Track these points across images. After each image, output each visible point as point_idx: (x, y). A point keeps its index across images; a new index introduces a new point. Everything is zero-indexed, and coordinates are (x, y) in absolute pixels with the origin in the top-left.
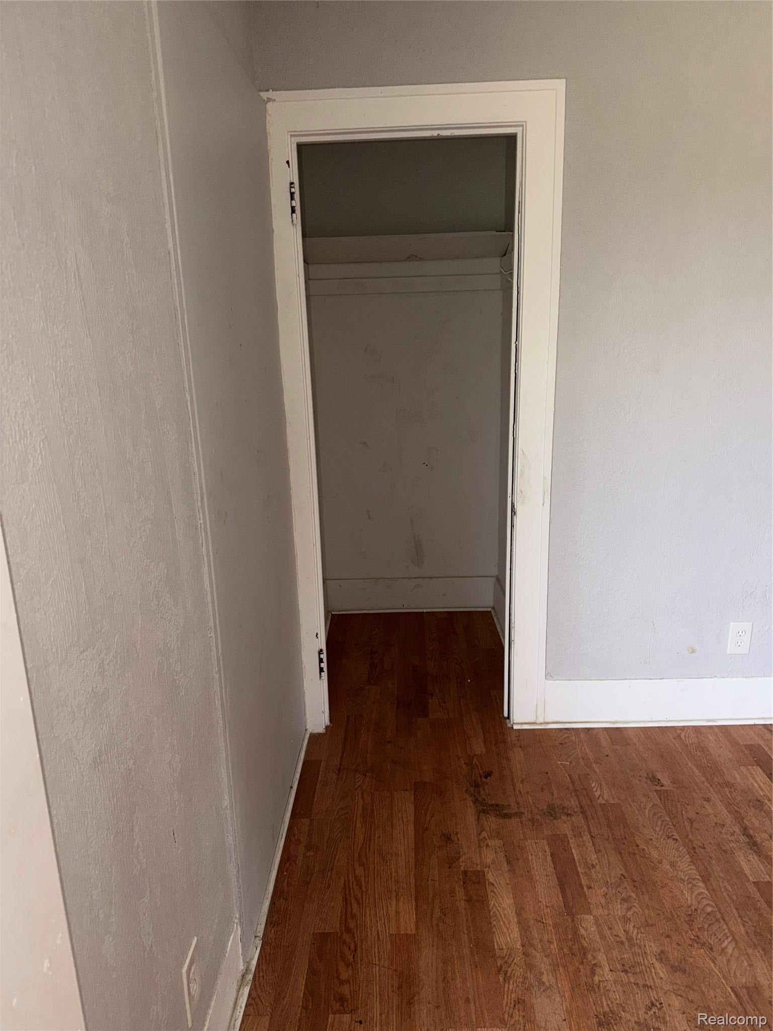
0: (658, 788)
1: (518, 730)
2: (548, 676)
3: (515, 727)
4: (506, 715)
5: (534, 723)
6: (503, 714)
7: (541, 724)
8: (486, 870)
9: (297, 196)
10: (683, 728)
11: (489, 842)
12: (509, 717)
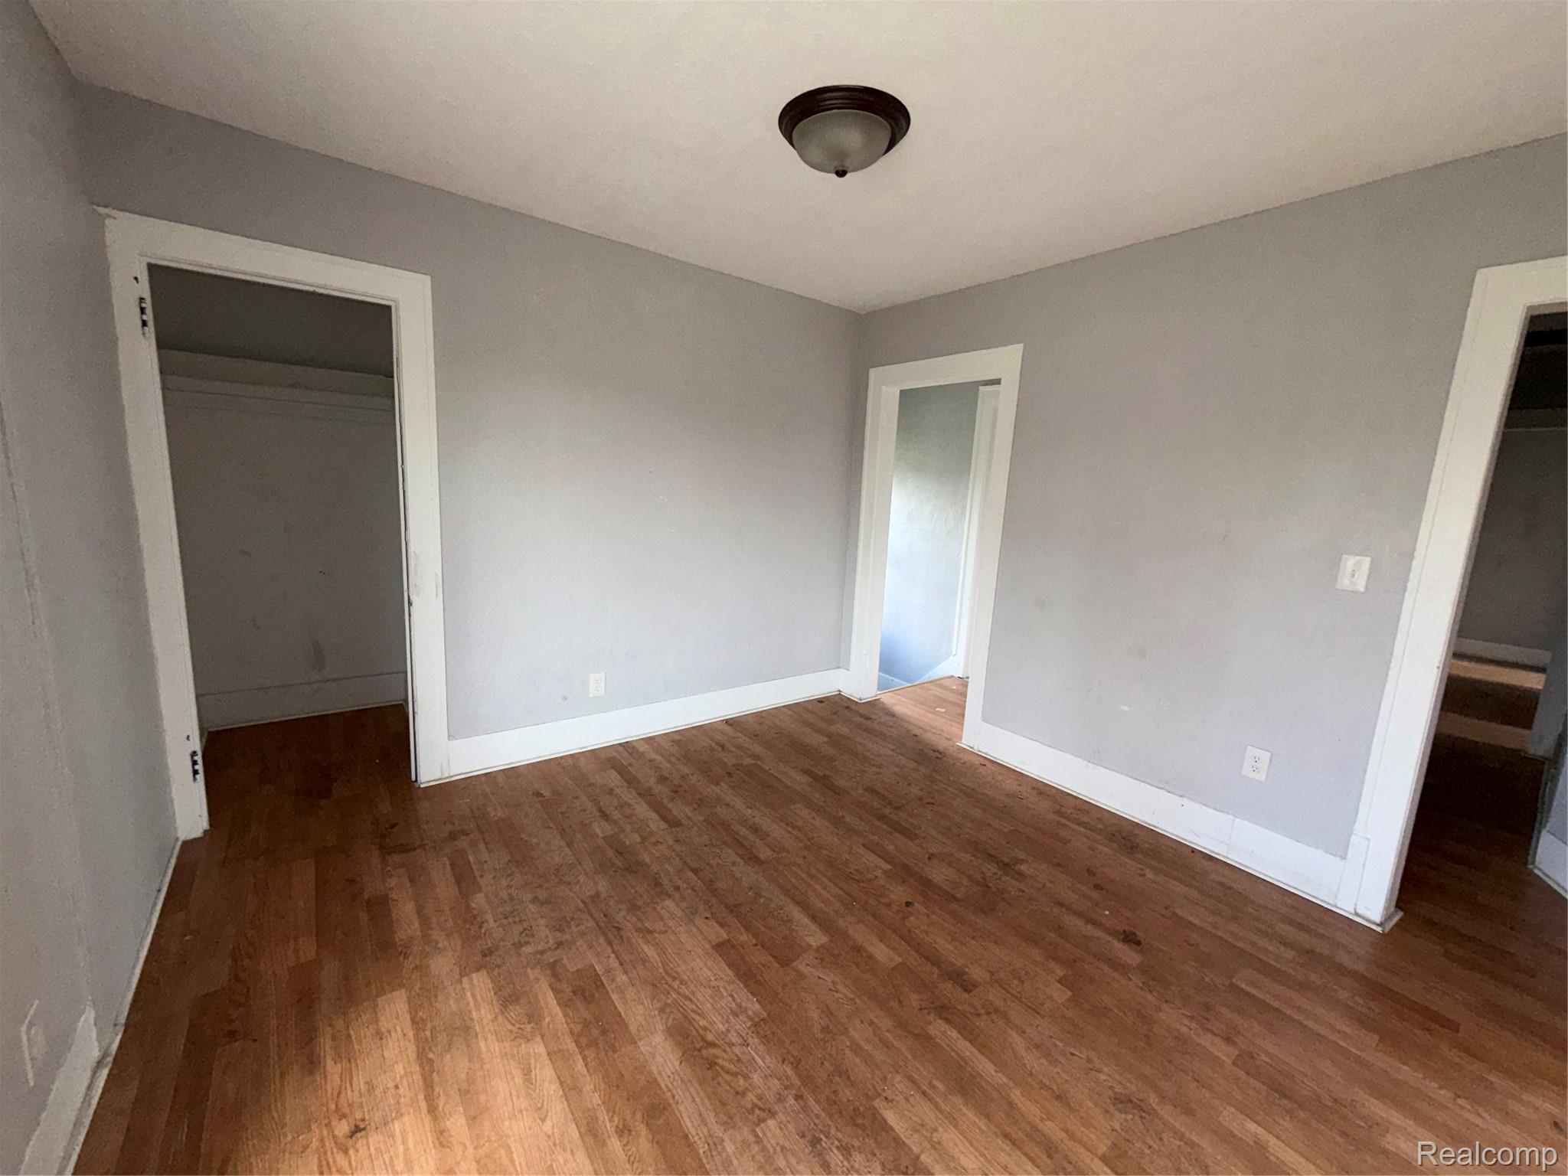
0: (541, 799)
1: (425, 788)
2: (451, 737)
3: (422, 786)
4: (413, 778)
5: (440, 779)
6: (411, 778)
7: (447, 778)
8: (389, 892)
9: (149, 311)
10: (561, 758)
11: (393, 873)
12: (416, 781)
